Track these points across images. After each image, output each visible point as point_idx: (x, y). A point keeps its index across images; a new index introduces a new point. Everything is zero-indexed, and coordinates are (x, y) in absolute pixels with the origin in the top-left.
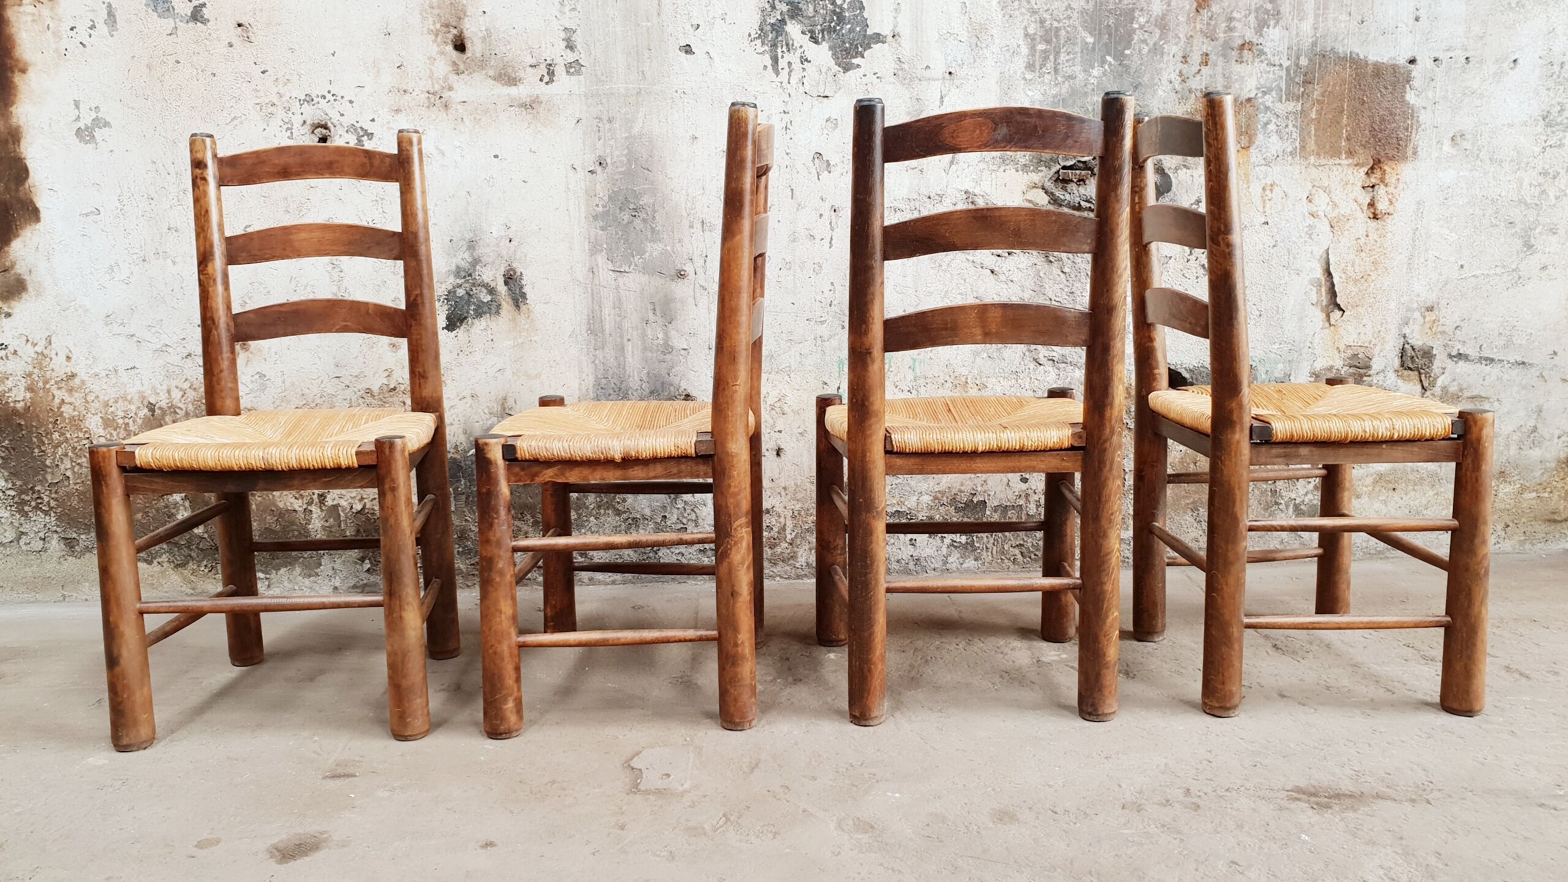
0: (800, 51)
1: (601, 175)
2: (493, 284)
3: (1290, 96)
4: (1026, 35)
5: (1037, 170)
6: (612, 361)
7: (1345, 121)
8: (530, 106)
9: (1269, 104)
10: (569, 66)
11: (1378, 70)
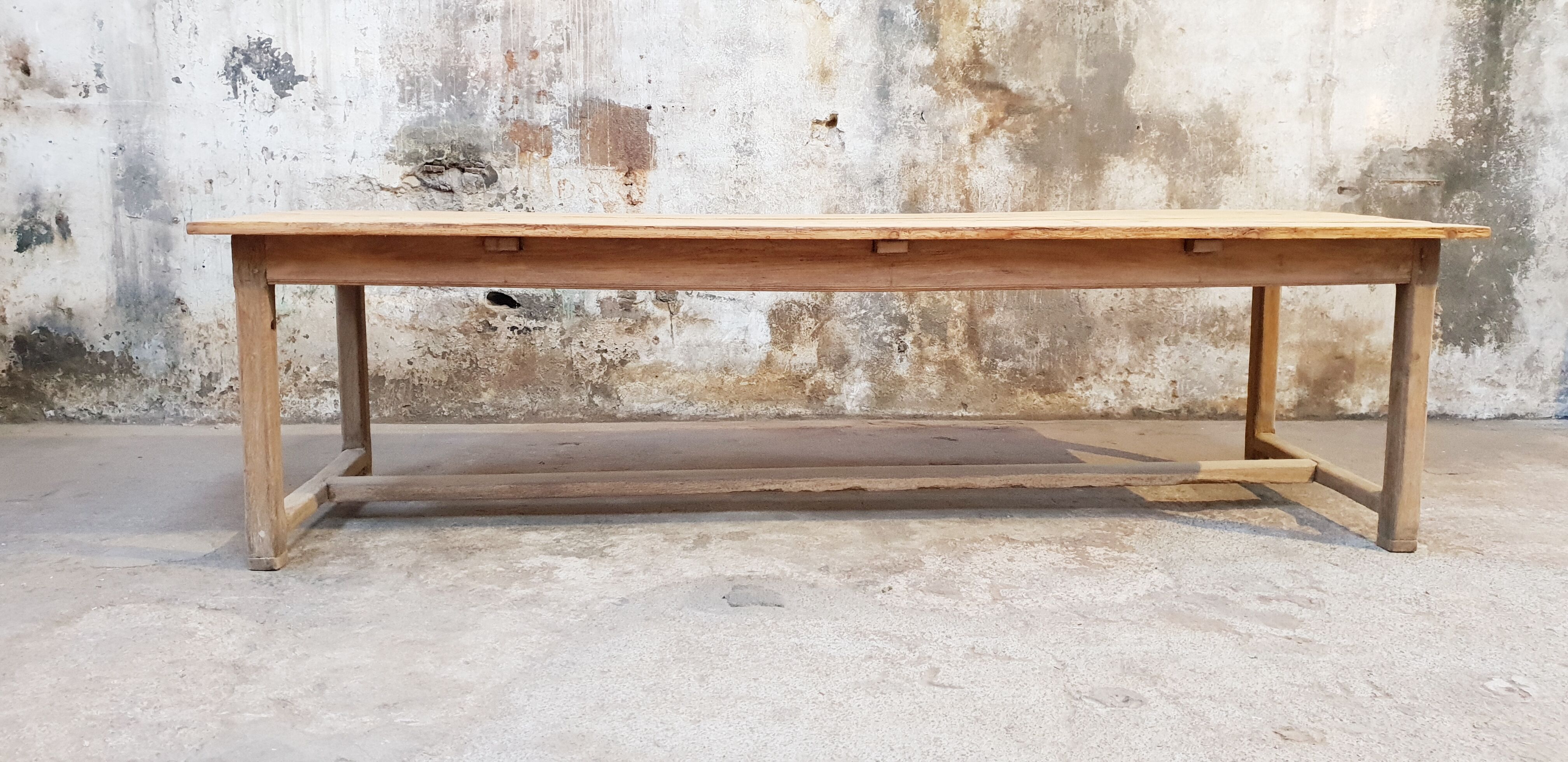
0: (251, 84)
1: (121, 157)
2: (48, 223)
3: (573, 125)
4: (398, 80)
5: (408, 164)
6: (129, 275)
7: (608, 142)
8: (73, 111)
9: (559, 129)
10: (98, 87)
11: (628, 112)
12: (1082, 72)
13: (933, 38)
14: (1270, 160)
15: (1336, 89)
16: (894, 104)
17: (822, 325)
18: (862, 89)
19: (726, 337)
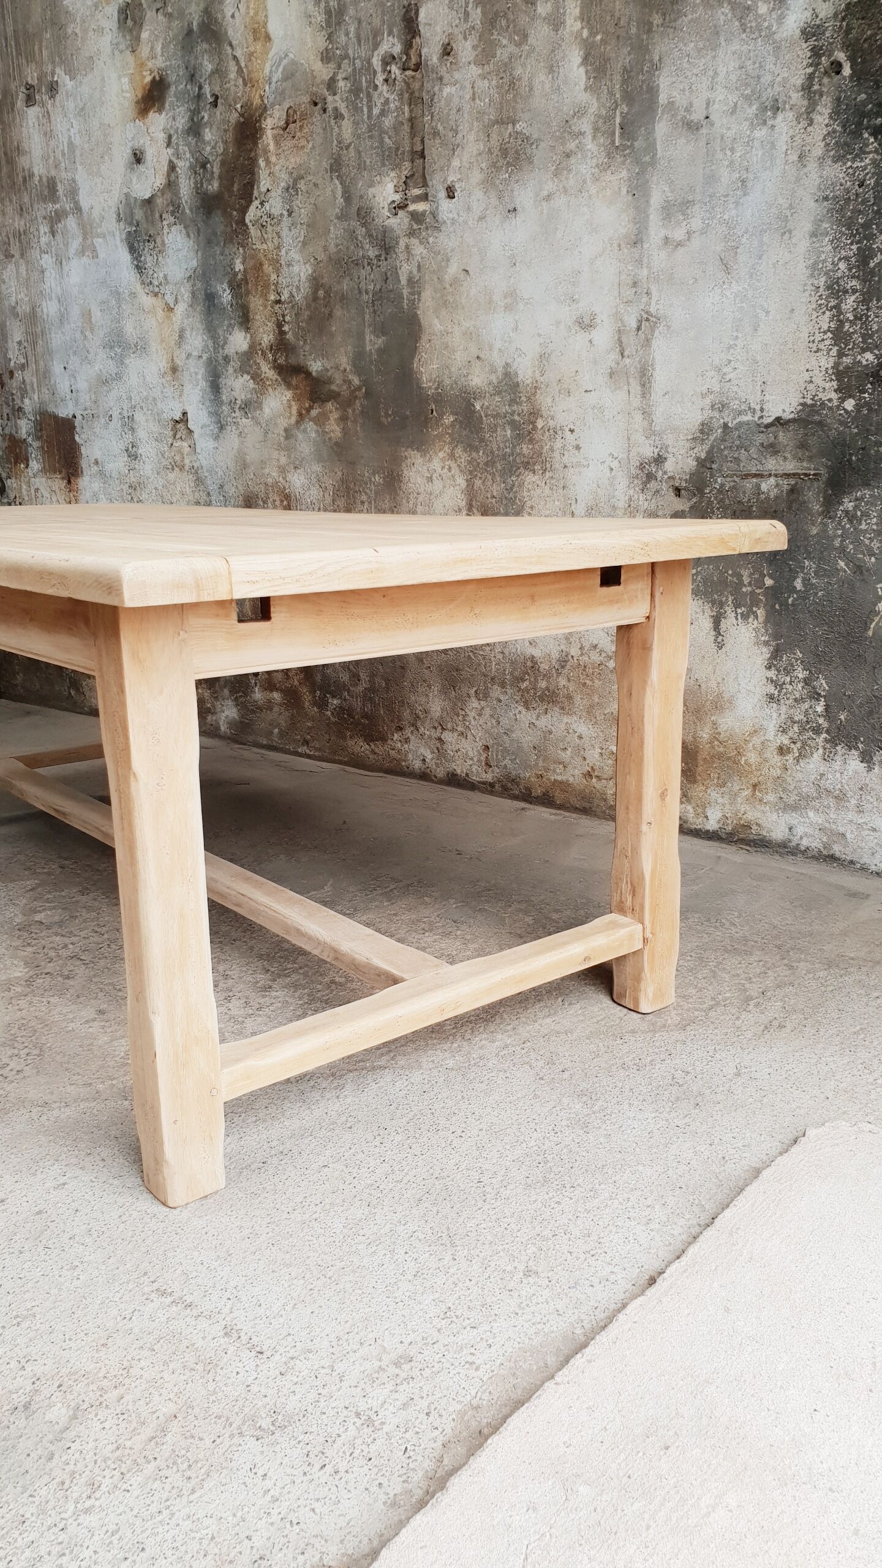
12: (373, 343)
13: (245, 321)
14: (578, 448)
15: (656, 333)
16: (224, 398)
18: (200, 384)
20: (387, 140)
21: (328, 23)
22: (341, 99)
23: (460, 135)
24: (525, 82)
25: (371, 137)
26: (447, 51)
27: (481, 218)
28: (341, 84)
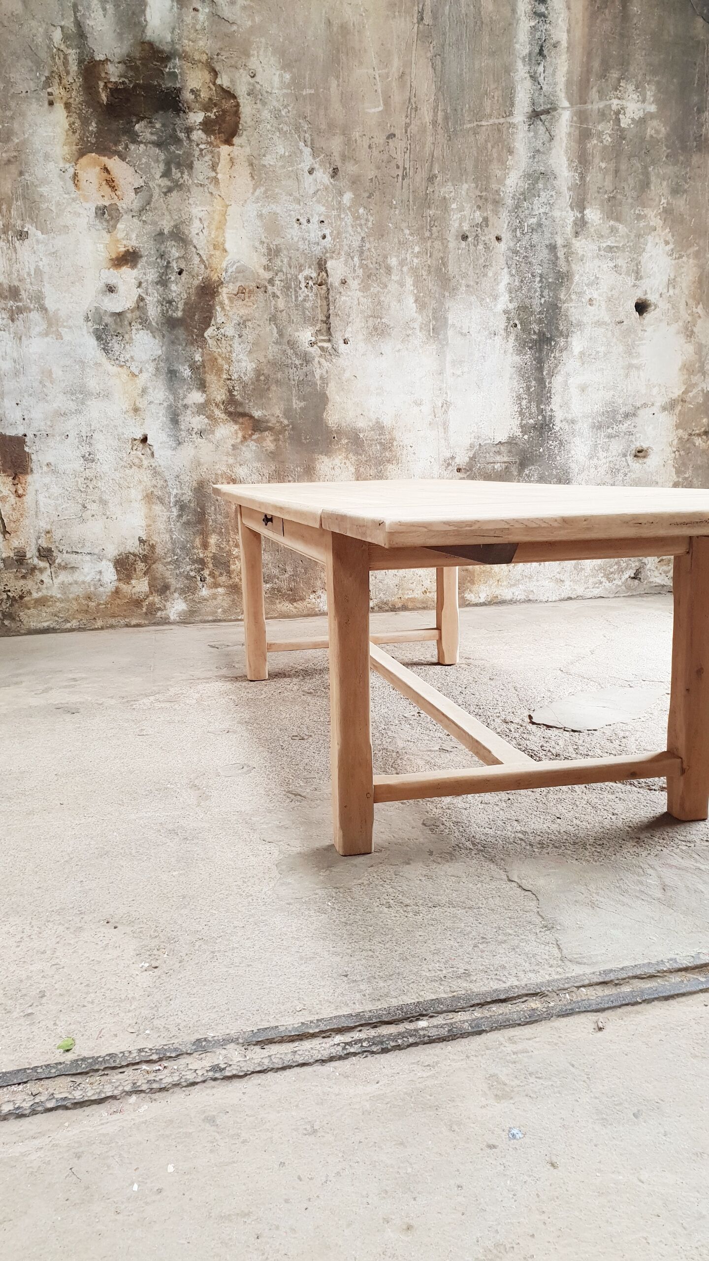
11: (13, 439)
12: (297, 404)
13: (202, 386)
14: (414, 453)
15: (450, 409)
16: (182, 427)
17: (150, 567)
18: (161, 419)
19: (88, 578)
20: (307, 312)
21: (269, 254)
22: (278, 289)
23: (351, 318)
24: (386, 303)
25: (297, 310)
26: (344, 282)
27: (363, 355)
28: (277, 282)
